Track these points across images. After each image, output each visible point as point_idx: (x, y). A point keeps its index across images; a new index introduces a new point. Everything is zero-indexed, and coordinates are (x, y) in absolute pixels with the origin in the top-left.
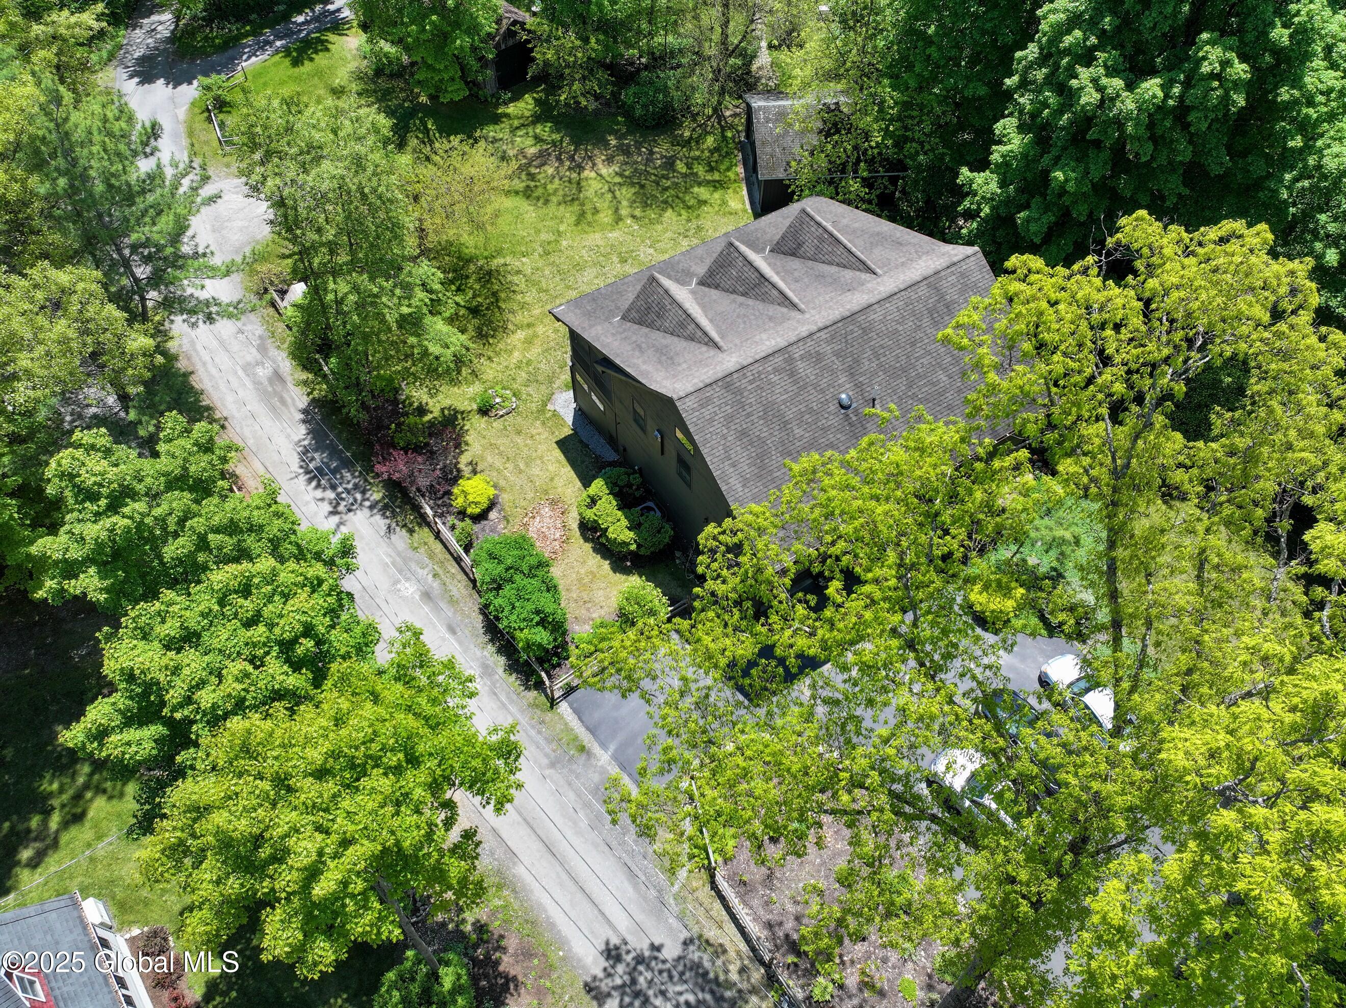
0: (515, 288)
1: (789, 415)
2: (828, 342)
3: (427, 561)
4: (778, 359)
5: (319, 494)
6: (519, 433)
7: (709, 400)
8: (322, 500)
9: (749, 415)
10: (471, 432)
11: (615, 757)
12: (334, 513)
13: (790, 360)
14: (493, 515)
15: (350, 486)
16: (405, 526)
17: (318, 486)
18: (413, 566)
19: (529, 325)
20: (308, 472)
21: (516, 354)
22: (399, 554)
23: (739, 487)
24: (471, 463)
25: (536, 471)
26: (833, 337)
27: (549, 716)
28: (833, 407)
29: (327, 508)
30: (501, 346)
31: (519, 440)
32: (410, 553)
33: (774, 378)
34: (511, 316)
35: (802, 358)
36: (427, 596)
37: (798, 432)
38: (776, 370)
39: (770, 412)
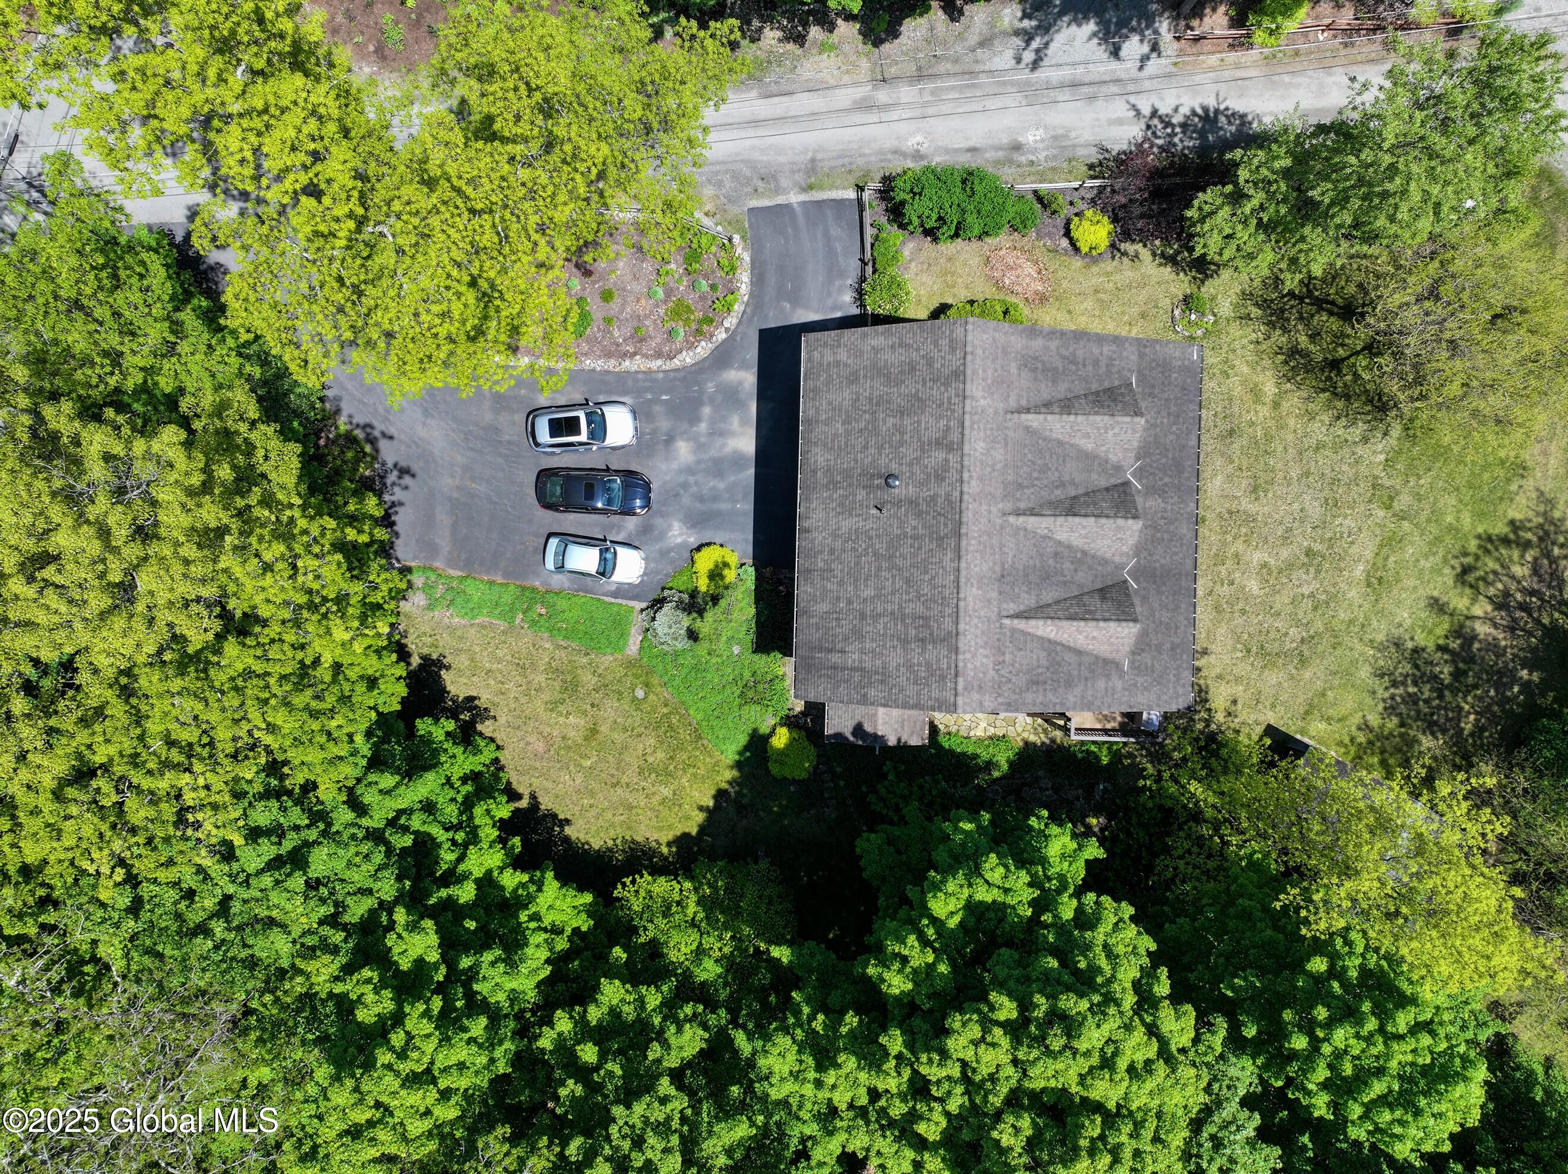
0: (1343, 421)
1: (907, 421)
2: (948, 495)
3: (1050, 164)
4: (955, 436)
5: (1185, 110)
6: (1143, 315)
7: (953, 350)
8: (1176, 110)
9: (924, 381)
10: (1173, 276)
11: (788, 207)
12: (1154, 113)
13: (950, 448)
14: (1065, 243)
15: (1176, 140)
16: (1101, 164)
17: (1194, 113)
18: (1055, 152)
19: (1276, 405)
20: (1217, 111)
21: (1245, 369)
22: (1074, 146)
23: (874, 343)
24: (1137, 256)
25: (1089, 304)
26: (950, 502)
27: (852, 180)
28: (894, 468)
29: (1162, 111)
30: (1267, 362)
31: (1135, 311)
32: (1068, 153)
33: (943, 423)
34: (1304, 394)
35: (947, 460)
36: (1017, 147)
37: (891, 421)
38: (948, 428)
39: (918, 403)
